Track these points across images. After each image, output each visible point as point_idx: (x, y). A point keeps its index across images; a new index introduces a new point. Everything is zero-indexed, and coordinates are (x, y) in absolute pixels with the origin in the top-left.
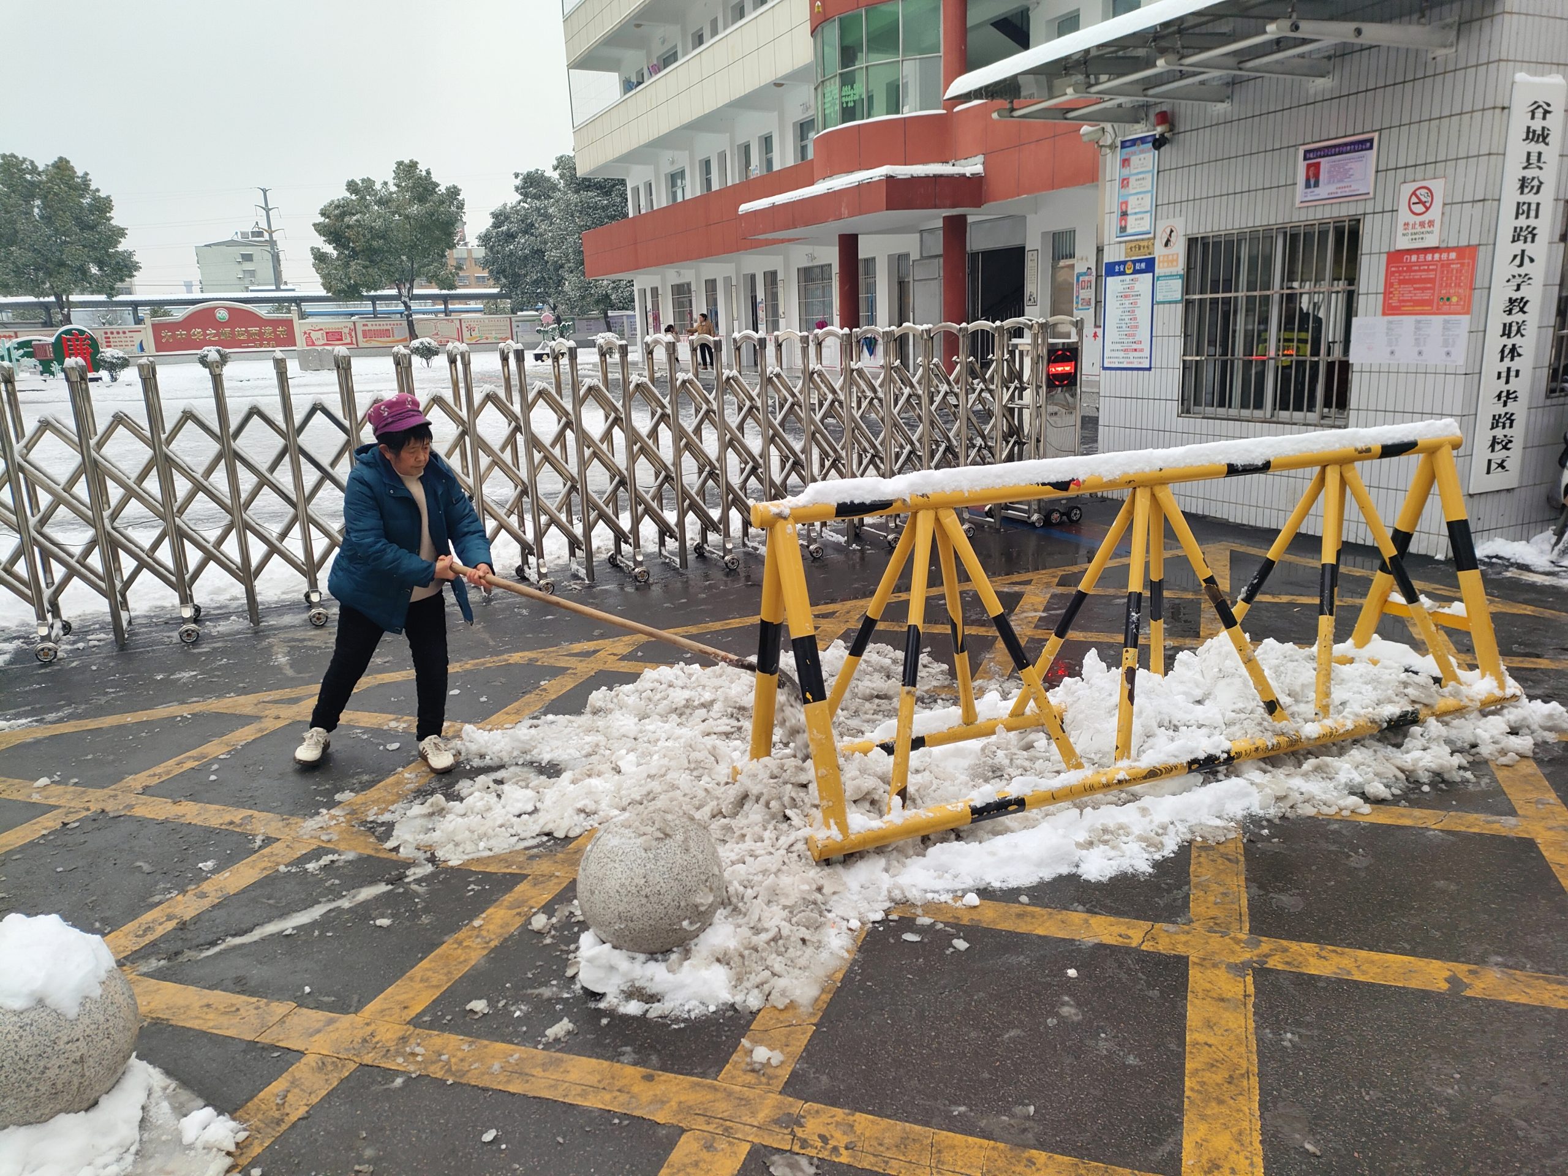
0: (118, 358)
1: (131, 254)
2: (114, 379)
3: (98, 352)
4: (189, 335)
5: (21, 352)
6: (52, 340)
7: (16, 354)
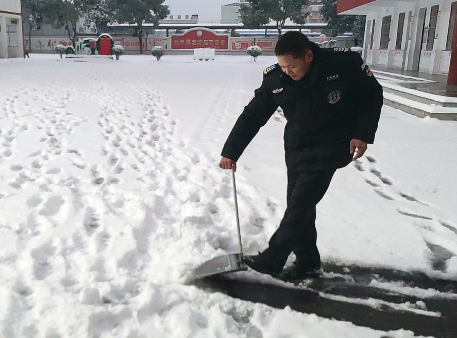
0: (119, 49)
1: (167, 7)
2: (117, 59)
3: (113, 46)
4: (185, 42)
5: (85, 45)
6: (97, 40)
7: (83, 45)
